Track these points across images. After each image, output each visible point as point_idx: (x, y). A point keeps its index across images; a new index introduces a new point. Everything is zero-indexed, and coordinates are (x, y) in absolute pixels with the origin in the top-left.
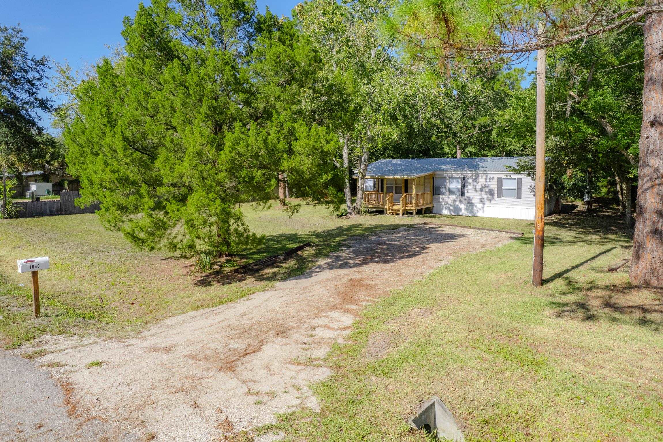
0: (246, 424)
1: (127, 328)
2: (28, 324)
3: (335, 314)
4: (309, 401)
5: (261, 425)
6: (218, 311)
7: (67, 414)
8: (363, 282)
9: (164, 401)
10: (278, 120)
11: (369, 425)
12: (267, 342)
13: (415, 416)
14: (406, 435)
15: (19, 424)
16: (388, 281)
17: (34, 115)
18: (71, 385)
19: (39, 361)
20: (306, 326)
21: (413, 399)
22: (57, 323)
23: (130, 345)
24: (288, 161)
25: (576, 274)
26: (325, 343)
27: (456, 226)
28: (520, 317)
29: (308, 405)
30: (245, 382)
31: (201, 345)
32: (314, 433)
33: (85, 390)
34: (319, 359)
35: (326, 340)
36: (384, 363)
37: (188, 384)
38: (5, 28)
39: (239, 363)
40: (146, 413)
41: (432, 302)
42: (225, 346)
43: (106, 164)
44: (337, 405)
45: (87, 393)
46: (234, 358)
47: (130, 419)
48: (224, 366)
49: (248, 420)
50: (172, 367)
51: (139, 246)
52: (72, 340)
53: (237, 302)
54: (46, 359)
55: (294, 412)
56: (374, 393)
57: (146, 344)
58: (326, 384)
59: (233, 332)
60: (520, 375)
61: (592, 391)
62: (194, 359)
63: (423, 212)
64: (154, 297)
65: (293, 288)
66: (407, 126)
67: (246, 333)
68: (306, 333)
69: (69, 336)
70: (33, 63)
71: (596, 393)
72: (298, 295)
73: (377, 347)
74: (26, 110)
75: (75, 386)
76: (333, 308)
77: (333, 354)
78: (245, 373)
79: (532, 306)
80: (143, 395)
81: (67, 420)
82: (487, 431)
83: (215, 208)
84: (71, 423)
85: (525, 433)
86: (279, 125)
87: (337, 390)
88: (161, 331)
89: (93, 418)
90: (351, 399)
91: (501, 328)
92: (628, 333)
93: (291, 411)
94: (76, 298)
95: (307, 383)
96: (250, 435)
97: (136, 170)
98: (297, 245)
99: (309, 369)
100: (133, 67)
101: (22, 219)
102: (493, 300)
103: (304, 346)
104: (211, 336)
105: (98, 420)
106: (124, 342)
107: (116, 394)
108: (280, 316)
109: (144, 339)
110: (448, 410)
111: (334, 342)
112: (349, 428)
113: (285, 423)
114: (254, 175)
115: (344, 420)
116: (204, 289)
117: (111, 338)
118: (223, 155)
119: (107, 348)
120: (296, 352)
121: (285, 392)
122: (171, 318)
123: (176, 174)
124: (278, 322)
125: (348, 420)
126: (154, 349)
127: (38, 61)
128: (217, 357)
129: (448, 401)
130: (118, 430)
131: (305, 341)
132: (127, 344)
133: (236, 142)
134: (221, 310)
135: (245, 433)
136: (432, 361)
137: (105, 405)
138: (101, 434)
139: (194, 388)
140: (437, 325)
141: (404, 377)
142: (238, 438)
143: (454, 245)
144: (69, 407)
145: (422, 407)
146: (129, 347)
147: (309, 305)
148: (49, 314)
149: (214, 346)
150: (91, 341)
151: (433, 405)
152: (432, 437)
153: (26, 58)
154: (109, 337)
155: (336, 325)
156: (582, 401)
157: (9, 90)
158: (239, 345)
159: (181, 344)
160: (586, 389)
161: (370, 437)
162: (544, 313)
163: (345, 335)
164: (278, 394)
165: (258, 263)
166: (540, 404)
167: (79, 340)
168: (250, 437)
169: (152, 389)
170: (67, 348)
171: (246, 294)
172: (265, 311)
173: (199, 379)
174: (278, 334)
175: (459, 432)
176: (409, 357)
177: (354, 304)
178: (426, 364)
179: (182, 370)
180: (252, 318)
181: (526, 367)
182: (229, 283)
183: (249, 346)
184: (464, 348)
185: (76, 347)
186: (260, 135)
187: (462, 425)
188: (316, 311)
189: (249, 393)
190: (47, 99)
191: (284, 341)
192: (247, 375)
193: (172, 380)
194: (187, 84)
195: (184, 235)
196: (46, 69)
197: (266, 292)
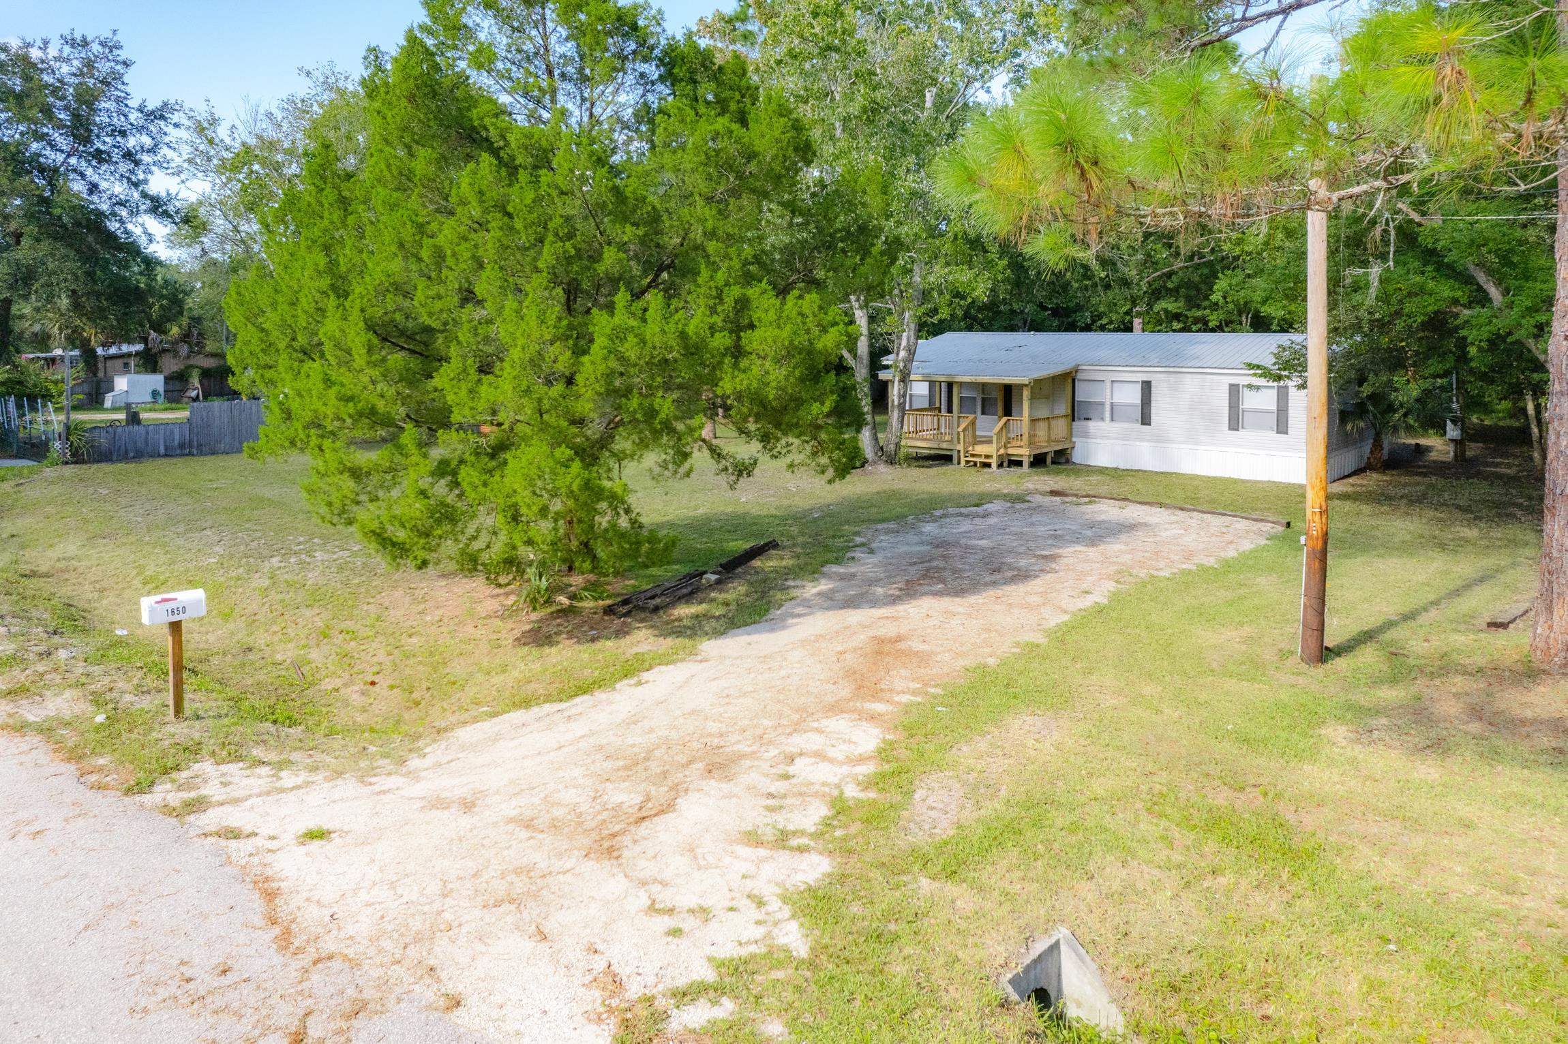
0: (651, 980)
1: (372, 749)
2: (160, 736)
3: (839, 724)
4: (784, 931)
5: (681, 982)
6: (573, 711)
7: (275, 946)
8: (902, 645)
9: (473, 924)
10: (712, 284)
11: (914, 991)
12: (686, 790)
13: (1015, 972)
14: (992, 1014)
15: (183, 963)
16: (962, 645)
17: (137, 231)
18: (273, 881)
19: (198, 823)
20: (773, 752)
21: (1011, 933)
22: (221, 735)
23: (384, 792)
24: (733, 377)
25: (1408, 633)
26: (816, 795)
27: (1126, 499)
28: (1265, 741)
29: (782, 940)
30: (644, 883)
31: (542, 795)
32: (795, 1005)
33: (305, 895)
34: (802, 833)
35: (817, 787)
36: (949, 847)
37: (520, 885)
38: (84, 40)
39: (627, 840)
40: (437, 949)
41: (1061, 700)
42: (595, 798)
43: (328, 382)
44: (845, 942)
45: (308, 900)
46: (617, 828)
47: (406, 963)
48: (595, 846)
49: (655, 971)
50: (483, 845)
51: (394, 558)
52: (260, 777)
53: (614, 689)
54: (211, 819)
55: (753, 956)
56: (926, 915)
57: (419, 789)
58: (820, 893)
59: (608, 765)
60: (1255, 883)
61: (1416, 924)
62: (527, 827)
63: (1049, 460)
64: (421, 668)
65: (741, 657)
66: (1009, 266)
67: (640, 768)
68: (774, 771)
69: (251, 767)
70: (140, 115)
71: (1426, 930)
72: (752, 676)
73: (932, 808)
74: (122, 221)
75: (283, 885)
76: (835, 709)
77: (835, 823)
78: (642, 863)
79: (1297, 714)
80: (426, 908)
81: (277, 960)
82: (1175, 1007)
83: (568, 479)
84: (285, 965)
85: (1259, 1015)
86: (714, 293)
87: (844, 909)
88: (450, 758)
89: (330, 957)
90: (875, 931)
91: (1219, 768)
92: (1516, 787)
93: (744, 952)
94: (243, 665)
95: (779, 891)
96: (661, 1003)
97: (391, 392)
98: (748, 545)
99: (784, 857)
100: (389, 166)
101: (103, 465)
102: (1203, 697)
103: (771, 802)
104: (561, 773)
105: (340, 961)
106: (371, 784)
107: (368, 905)
108: (713, 727)
109: (414, 776)
110: (1088, 959)
111: (836, 793)
112: (870, 995)
113: (734, 980)
114: (657, 407)
115: (860, 978)
116: (535, 652)
117: (342, 773)
118: (588, 365)
119: (336, 797)
120: (755, 816)
121: (731, 909)
122: (469, 728)
123: (482, 405)
124: (708, 740)
125: (868, 978)
126: (438, 803)
127: (153, 112)
128: (580, 824)
129: (1088, 939)
130: (383, 984)
131: (772, 790)
132: (377, 788)
133: (618, 335)
134: (579, 709)
135: (649, 1000)
136: (1056, 845)
137: (351, 930)
138: (351, 992)
139: (535, 896)
140: (1072, 759)
141: (993, 881)
142: (635, 1010)
143: (1121, 552)
144: (277, 930)
145: (1031, 951)
146: (382, 796)
147: (779, 701)
148: (201, 713)
149: (570, 796)
150: (300, 780)
151: (1055, 947)
152: (1050, 1017)
153: (126, 105)
154: (336, 772)
155: (838, 753)
156: (1392, 947)
157: (83, 175)
158: (625, 796)
159: (498, 792)
160: (1403, 921)
161: (916, 1016)
162: (1323, 732)
163: (860, 778)
164: (716, 913)
165: (659, 592)
166: (1295, 951)
167: (273, 776)
168: (661, 1009)
169: (445, 896)
170: (250, 796)
171: (632, 669)
172: (678, 713)
173: (544, 876)
174: (710, 771)
175: (1114, 1009)
176: (1006, 835)
177: (881, 700)
178: (1042, 852)
179: (506, 853)
180: (651, 730)
181: (1271, 863)
182: (593, 640)
183: (648, 799)
184: (1130, 816)
185: (268, 793)
186: (672, 321)
187: (1119, 992)
188: (796, 717)
189: (653, 909)
190: (169, 194)
191: (726, 787)
192: (647, 868)
193: (485, 877)
194: (510, 209)
195: (495, 533)
196: (170, 129)
197: (679, 664)
